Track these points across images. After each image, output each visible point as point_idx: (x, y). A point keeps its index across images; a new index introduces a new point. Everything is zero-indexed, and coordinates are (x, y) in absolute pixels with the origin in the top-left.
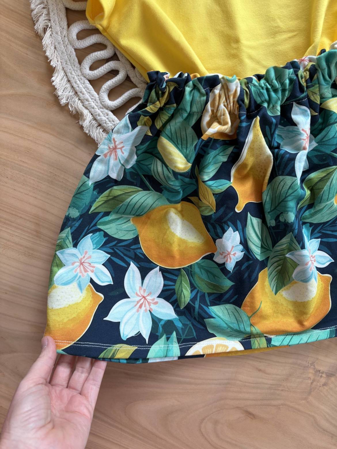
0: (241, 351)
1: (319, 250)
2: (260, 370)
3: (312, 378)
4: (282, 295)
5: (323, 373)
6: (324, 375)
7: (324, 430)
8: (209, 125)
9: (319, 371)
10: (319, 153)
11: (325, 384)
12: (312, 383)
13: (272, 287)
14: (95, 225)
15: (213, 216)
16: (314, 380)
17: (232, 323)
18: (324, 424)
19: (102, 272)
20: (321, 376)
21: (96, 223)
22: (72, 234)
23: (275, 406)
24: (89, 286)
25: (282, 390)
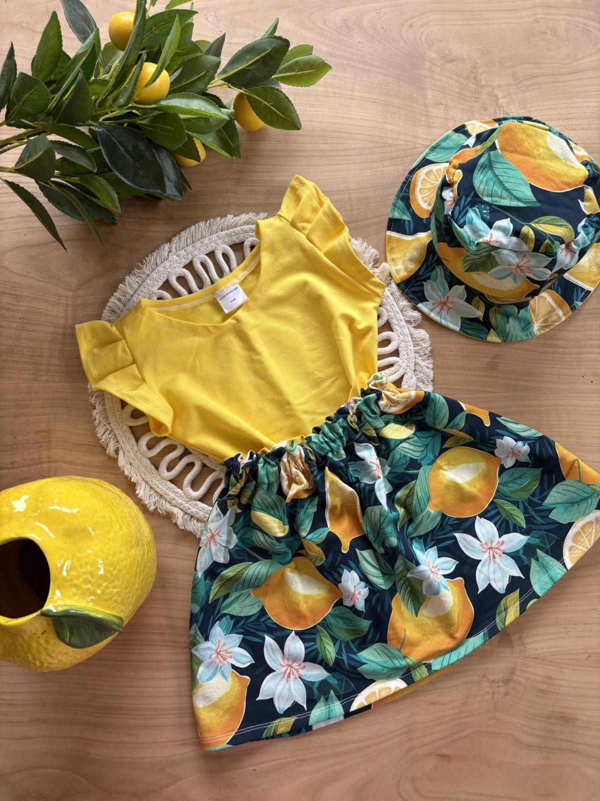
0: (405, 689)
1: (439, 557)
2: (435, 703)
3: (490, 692)
4: (423, 615)
5: (498, 682)
6: (501, 684)
7: (529, 746)
8: (289, 486)
9: (494, 681)
10: (395, 475)
11: (506, 694)
12: (492, 697)
13: (410, 610)
14: (219, 612)
15: (325, 564)
16: (493, 694)
17: (385, 662)
18: (526, 739)
19: (240, 654)
20: (499, 686)
21: (219, 610)
22: (199, 628)
23: (466, 737)
24: (233, 672)
25: (466, 717)
